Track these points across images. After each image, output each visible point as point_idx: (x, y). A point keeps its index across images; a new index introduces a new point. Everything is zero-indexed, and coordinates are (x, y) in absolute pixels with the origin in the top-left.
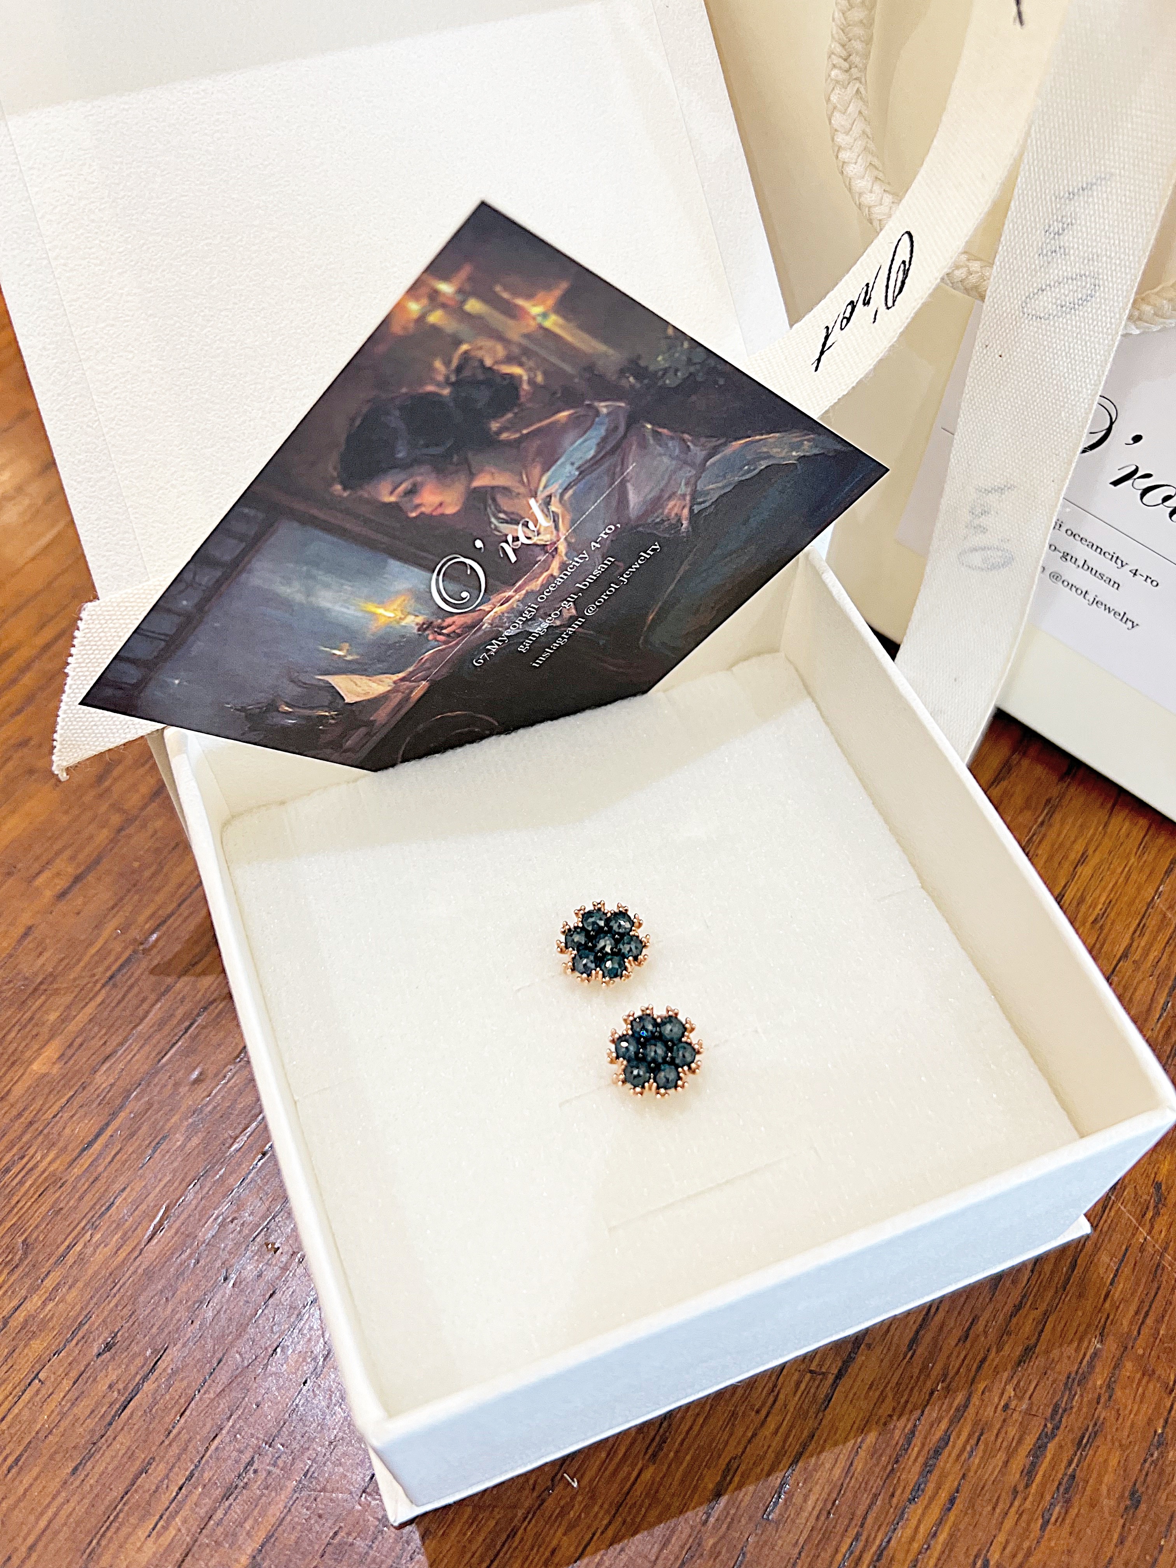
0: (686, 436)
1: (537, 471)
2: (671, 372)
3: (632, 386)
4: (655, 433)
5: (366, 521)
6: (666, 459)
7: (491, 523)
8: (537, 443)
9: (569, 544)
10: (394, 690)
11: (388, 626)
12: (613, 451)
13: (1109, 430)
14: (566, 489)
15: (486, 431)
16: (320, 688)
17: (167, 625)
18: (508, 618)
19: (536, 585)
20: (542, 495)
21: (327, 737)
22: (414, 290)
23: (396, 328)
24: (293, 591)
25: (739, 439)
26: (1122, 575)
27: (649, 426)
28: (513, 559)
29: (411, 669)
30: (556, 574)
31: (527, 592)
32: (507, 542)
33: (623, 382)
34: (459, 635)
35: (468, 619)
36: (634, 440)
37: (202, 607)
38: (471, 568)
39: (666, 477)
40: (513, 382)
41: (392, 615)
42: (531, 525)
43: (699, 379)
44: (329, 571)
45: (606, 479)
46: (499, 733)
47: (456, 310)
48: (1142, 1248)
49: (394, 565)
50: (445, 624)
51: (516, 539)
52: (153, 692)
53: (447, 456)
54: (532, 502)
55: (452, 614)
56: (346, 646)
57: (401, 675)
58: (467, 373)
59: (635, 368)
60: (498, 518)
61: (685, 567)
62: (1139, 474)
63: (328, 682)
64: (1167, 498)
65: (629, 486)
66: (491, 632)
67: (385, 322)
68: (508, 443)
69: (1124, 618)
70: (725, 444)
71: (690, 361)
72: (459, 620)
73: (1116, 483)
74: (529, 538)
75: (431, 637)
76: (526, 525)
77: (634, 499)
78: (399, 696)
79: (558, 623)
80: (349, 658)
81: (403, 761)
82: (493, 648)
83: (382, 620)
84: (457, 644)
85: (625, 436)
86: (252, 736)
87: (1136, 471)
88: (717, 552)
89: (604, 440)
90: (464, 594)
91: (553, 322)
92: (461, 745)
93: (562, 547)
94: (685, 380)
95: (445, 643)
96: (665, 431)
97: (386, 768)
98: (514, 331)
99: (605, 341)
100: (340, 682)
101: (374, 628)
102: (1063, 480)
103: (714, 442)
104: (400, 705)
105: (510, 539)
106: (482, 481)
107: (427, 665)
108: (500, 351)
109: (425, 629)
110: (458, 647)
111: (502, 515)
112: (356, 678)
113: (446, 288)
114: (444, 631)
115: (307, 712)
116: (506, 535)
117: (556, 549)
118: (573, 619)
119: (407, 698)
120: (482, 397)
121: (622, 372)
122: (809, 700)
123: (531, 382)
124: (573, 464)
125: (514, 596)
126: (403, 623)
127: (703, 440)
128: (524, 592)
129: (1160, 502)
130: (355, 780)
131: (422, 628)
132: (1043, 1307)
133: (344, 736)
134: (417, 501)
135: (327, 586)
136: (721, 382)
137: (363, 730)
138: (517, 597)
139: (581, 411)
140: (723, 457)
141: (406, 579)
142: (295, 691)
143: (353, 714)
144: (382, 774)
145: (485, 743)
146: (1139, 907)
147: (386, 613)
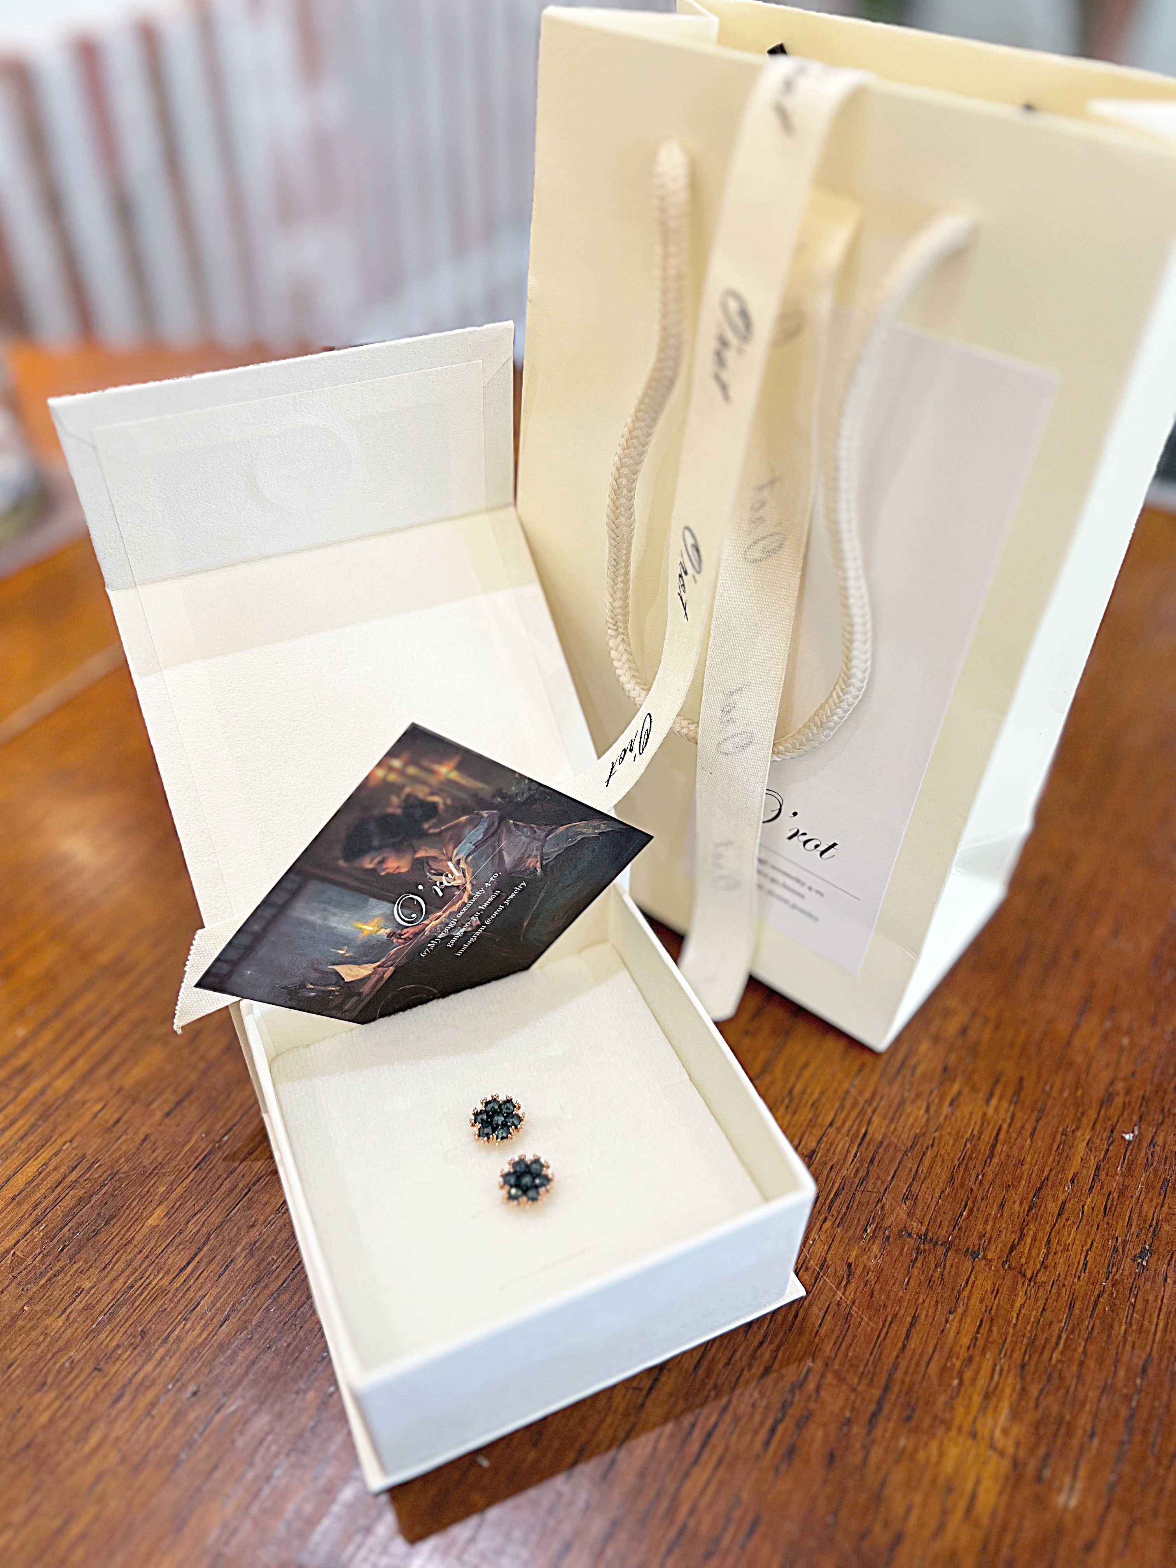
0: (533, 825)
1: (451, 847)
2: (521, 794)
3: (500, 803)
4: (515, 825)
5: (357, 879)
6: (523, 838)
7: (427, 876)
8: (450, 833)
9: (473, 885)
10: (374, 973)
11: (370, 935)
12: (493, 835)
13: (780, 810)
14: (468, 856)
15: (423, 829)
16: (331, 973)
17: (245, 940)
18: (440, 928)
19: (455, 908)
20: (455, 860)
21: (335, 1003)
22: (379, 765)
23: (372, 783)
24: (315, 918)
25: (563, 825)
26: (804, 890)
27: (512, 821)
28: (441, 894)
29: (383, 960)
30: (466, 901)
31: (450, 913)
32: (436, 885)
33: (494, 801)
34: (411, 939)
35: (416, 929)
37: (265, 930)
38: (417, 901)
39: (525, 847)
40: (434, 805)
41: (371, 928)
42: (450, 876)
43: (536, 797)
44: (336, 906)
45: (490, 850)
46: (438, 998)
47: (402, 772)
48: (839, 1304)
49: (372, 901)
50: (403, 933)
51: (441, 883)
52: (236, 979)
53: (401, 843)
54: (449, 863)
55: (407, 927)
56: (346, 948)
57: (378, 964)
58: (410, 801)
59: (499, 793)
60: (431, 873)
61: (542, 894)
62: (800, 833)
63: (334, 970)
64: (817, 846)
65: (504, 852)
66: (430, 936)
67: (366, 780)
68: (435, 835)
69: (810, 915)
70: (556, 828)
71: (530, 789)
72: (411, 930)
73: (790, 838)
74: (449, 883)
75: (395, 941)
76: (447, 876)
77: (507, 859)
78: (377, 977)
79: (470, 929)
80: (347, 955)
81: (380, 1017)
82: (432, 946)
83: (366, 933)
84: (410, 944)
85: (499, 827)
86: (289, 1003)
87: (798, 831)
88: (560, 885)
89: (487, 829)
90: (414, 915)
91: (454, 775)
92: (415, 1006)
93: (469, 887)
94: (528, 798)
95: (403, 943)
96: (520, 823)
97: (370, 1022)
98: (433, 780)
99: (484, 780)
100: (341, 969)
101: (361, 937)
102: (756, 838)
103: (549, 828)
104: (377, 982)
105: (438, 883)
106: (420, 854)
107: (393, 957)
108: (427, 790)
109: (391, 937)
110: (411, 945)
111: (433, 871)
112: (351, 966)
113: (396, 763)
114: (403, 937)
115: (323, 988)
116: (436, 882)
117: (465, 888)
118: (479, 927)
119: (381, 978)
120: (418, 813)
121: (494, 796)
122: (625, 971)
123: (445, 804)
124: (471, 843)
125: (443, 914)
126: (379, 933)
127: (543, 827)
128: (448, 912)
129: (813, 848)
130: (351, 1030)
131: (389, 936)
132: (777, 1342)
133: (344, 1002)
134: (385, 866)
135: (335, 915)
136: (549, 798)
137: (355, 998)
138: (444, 915)
139: (473, 816)
140: (556, 836)
141: (379, 908)
142: (315, 975)
143: (350, 988)
144: (367, 1026)
145: (430, 1004)
146: (841, 1093)
147: (368, 928)
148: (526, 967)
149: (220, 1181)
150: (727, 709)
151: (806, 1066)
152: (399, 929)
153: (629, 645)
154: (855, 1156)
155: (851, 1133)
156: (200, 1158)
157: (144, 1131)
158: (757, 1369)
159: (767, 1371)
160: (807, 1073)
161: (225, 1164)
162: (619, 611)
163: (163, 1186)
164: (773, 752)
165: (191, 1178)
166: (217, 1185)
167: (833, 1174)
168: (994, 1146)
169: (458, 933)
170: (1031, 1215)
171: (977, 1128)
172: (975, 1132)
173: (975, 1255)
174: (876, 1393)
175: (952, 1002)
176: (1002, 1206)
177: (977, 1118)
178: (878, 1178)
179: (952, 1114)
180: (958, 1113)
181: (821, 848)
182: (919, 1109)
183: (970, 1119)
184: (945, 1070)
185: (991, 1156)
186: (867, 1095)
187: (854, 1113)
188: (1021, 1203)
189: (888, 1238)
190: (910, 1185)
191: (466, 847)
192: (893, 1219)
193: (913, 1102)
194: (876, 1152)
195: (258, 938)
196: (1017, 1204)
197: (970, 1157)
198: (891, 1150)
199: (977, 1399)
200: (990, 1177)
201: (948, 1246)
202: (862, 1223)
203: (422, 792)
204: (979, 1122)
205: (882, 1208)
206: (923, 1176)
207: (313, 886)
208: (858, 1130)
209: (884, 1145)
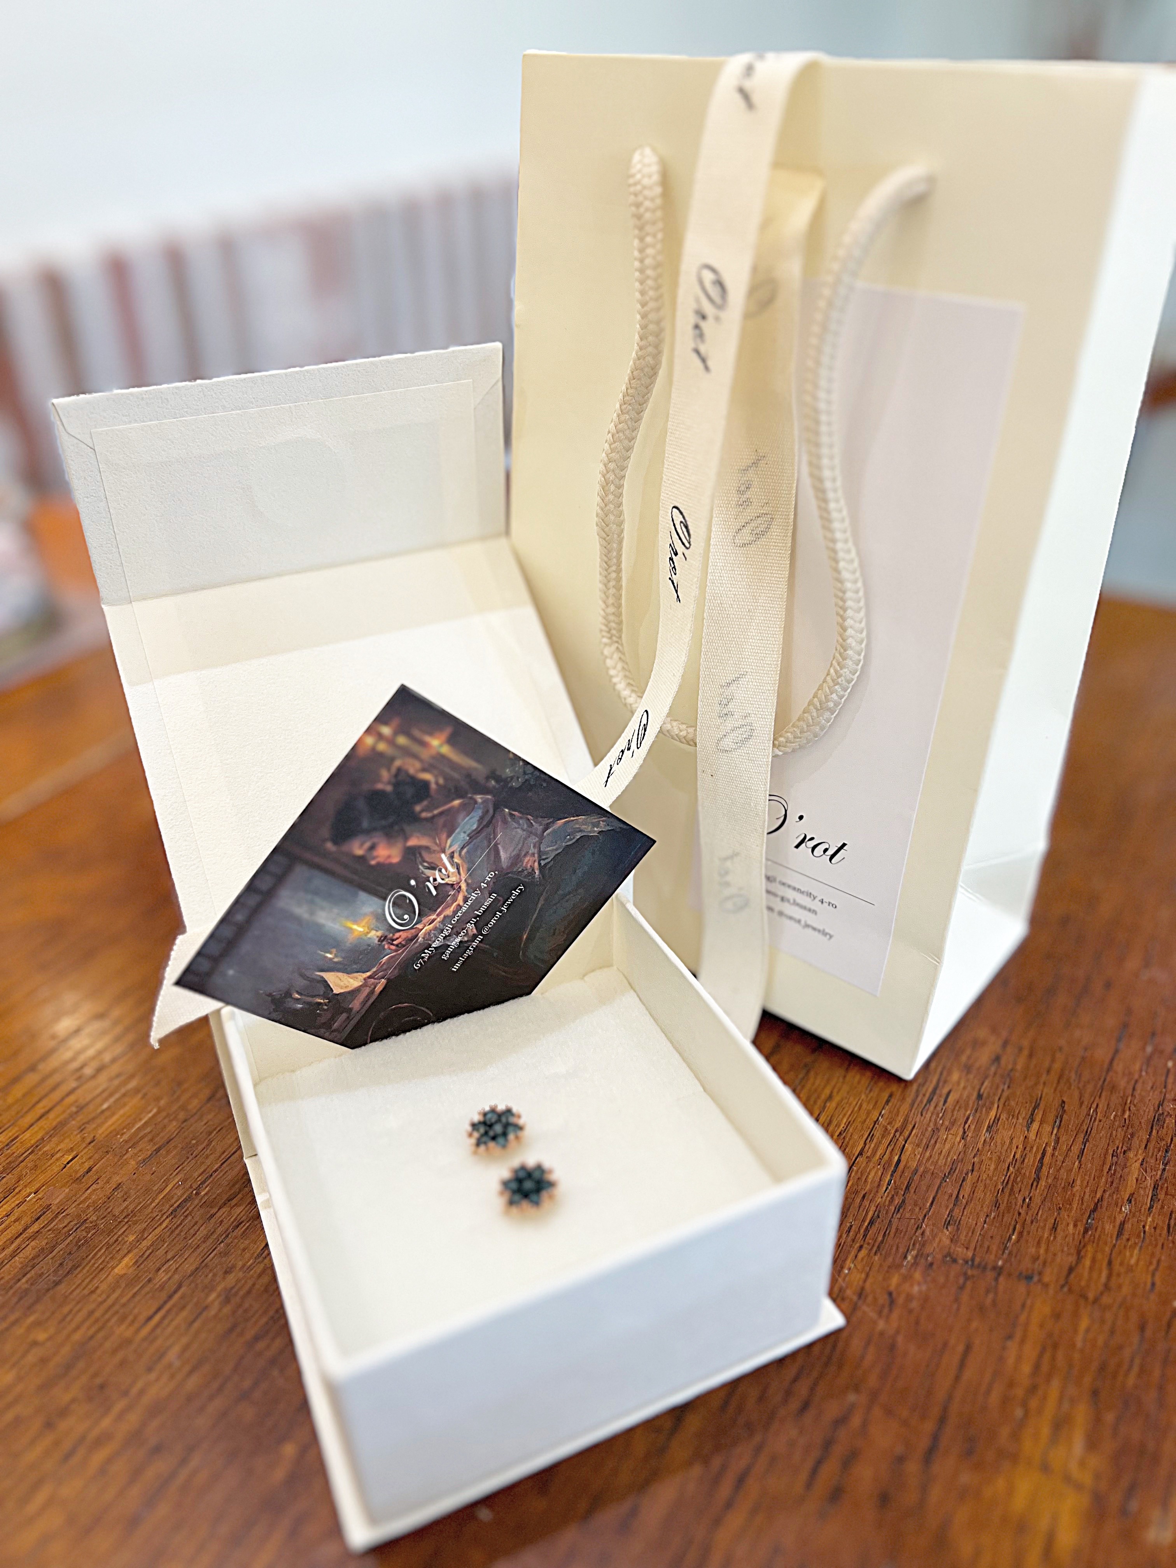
0: (529, 817)
1: (444, 836)
2: (515, 778)
3: (494, 787)
4: (511, 815)
5: (346, 866)
6: (519, 831)
7: (419, 869)
9: (468, 884)
10: (365, 985)
11: (360, 938)
12: (487, 826)
13: (785, 816)
14: (462, 848)
15: (413, 812)
16: (318, 982)
17: (228, 932)
18: (434, 934)
19: (449, 912)
20: (448, 852)
21: (323, 1020)
22: (369, 731)
23: (361, 752)
24: (301, 911)
25: (561, 819)
26: (815, 905)
27: (507, 810)
28: (434, 893)
29: (374, 969)
30: (461, 904)
31: (445, 917)
32: (429, 881)
33: (488, 784)
34: (404, 946)
35: (409, 934)
36: (498, 817)
37: (249, 921)
38: (410, 900)
39: (521, 842)
40: (426, 784)
41: (361, 929)
42: (443, 871)
43: (532, 783)
44: (324, 899)
45: (486, 843)
46: (433, 1022)
47: (391, 742)
48: (881, 1334)
49: (363, 895)
50: (395, 937)
51: (435, 880)
52: (217, 978)
53: (391, 826)
54: (443, 856)
55: (399, 931)
56: (334, 950)
57: (368, 974)
58: (400, 778)
59: (493, 775)
60: (424, 866)
62: (808, 838)
63: (322, 977)
64: (826, 850)
65: (499, 846)
66: (424, 944)
67: (354, 748)
68: (426, 819)
69: (824, 933)
70: (553, 822)
71: (525, 773)
72: (404, 935)
73: (797, 847)
74: (443, 879)
75: (386, 947)
76: (440, 871)
77: (503, 855)
78: (367, 990)
79: (466, 939)
80: (336, 960)
81: (371, 1042)
82: (426, 956)
83: (356, 933)
84: (403, 952)
85: (493, 817)
86: (274, 1015)
87: (805, 837)
88: (560, 892)
89: (481, 818)
90: (406, 917)
91: (445, 750)
92: (407, 1031)
93: (464, 886)
94: (524, 783)
95: (396, 951)
96: (516, 813)
97: (360, 1046)
98: (425, 754)
99: (477, 760)
100: (330, 977)
101: (351, 939)
102: (762, 845)
103: (546, 821)
104: (368, 997)
105: (431, 879)
106: (413, 842)
107: (385, 967)
108: (418, 765)
109: (383, 940)
110: (403, 954)
111: (426, 864)
112: (340, 974)
113: (386, 730)
114: (395, 942)
115: (309, 999)
116: (429, 877)
117: (460, 887)
118: (475, 937)
119: (372, 992)
120: (410, 792)
121: (488, 778)
122: (632, 992)
123: (437, 783)
124: (465, 832)
126: (369, 936)
127: (540, 819)
128: (442, 916)
129: (823, 853)
130: (340, 1055)
132: (815, 1376)
133: (333, 1019)
134: (375, 853)
135: (322, 909)
136: (545, 785)
137: (344, 1016)
138: (438, 919)
139: (466, 801)
140: (554, 831)
141: (368, 904)
142: (301, 983)
143: (338, 1002)
144: (357, 1050)
145: (425, 1028)
146: (869, 1123)
147: (359, 929)
148: (527, 990)
149: (196, 1228)
150: (725, 701)
151: (830, 1098)
152: (391, 933)
153: (624, 654)
154: (889, 1184)
155: (883, 1163)
156: (176, 1205)
157: (116, 1179)
158: (794, 1405)
159: (805, 1406)
160: (831, 1105)
161: (202, 1211)
162: (612, 618)
163: (133, 1234)
164: (774, 745)
165: (164, 1225)
166: (192, 1232)
167: (866, 1203)
168: (1039, 1169)
169: (455, 942)
170: (1087, 1237)
171: (1019, 1151)
172: (1018, 1156)
173: (1029, 1278)
174: (929, 1426)
175: (982, 1033)
176: (1054, 1228)
177: (1019, 1141)
178: (916, 1205)
179: (992, 1138)
180: (998, 1138)
181: (830, 852)
182: (956, 1135)
183: (1011, 1143)
184: (980, 1096)
185: (1038, 1179)
186: (898, 1125)
187: (886, 1142)
188: (1075, 1226)
189: (931, 1264)
190: (951, 1211)
191: (461, 836)
192: (935, 1245)
193: (948, 1129)
194: (911, 1180)
195: (241, 930)
196: (1071, 1226)
197: (1015, 1181)
198: (928, 1176)
199: (1046, 1431)
200: (1037, 1200)
201: (999, 1271)
202: (901, 1250)
203: (412, 767)
204: (1021, 1146)
205: (923, 1234)
206: (964, 1201)
207: (300, 872)
208: (890, 1159)
209: (919, 1173)
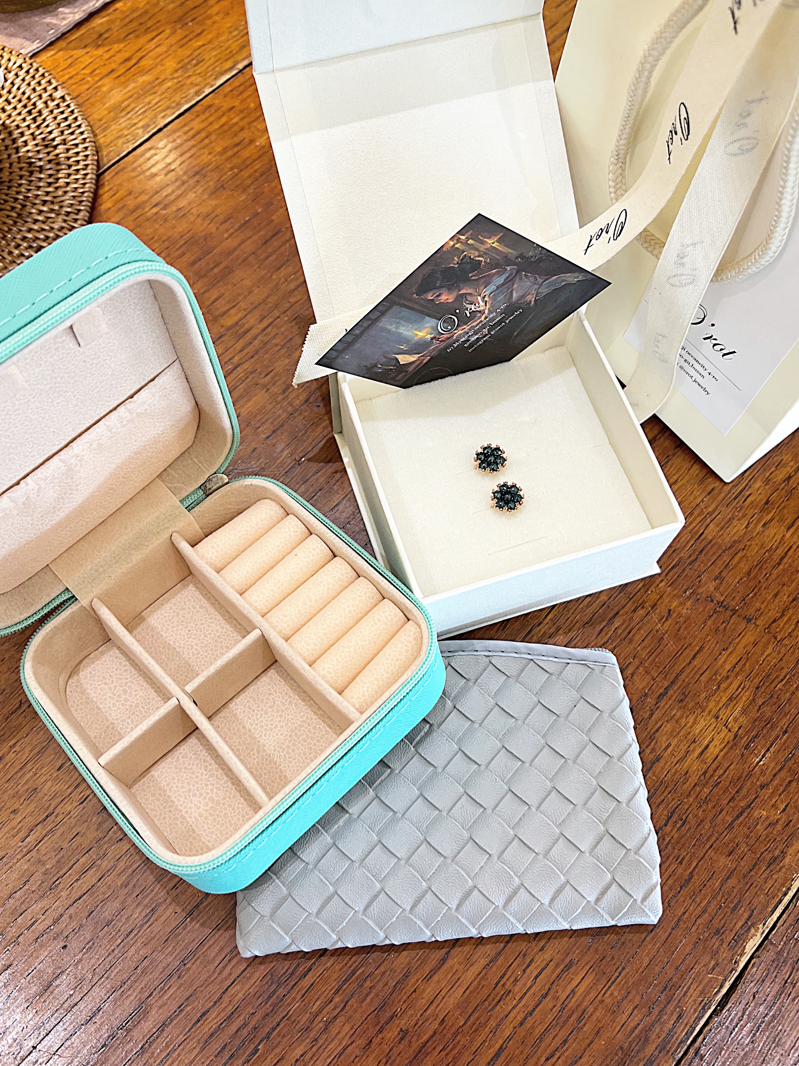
6: (528, 283)
8: (483, 280)
11: (421, 338)
12: (510, 281)
17: (349, 339)
19: (475, 324)
20: (482, 295)
21: (391, 376)
22: (452, 238)
23: (444, 249)
24: (392, 328)
28: (468, 315)
35: (448, 336)
36: (518, 277)
37: (362, 333)
44: (405, 321)
46: (451, 375)
47: (465, 243)
49: (427, 317)
52: (340, 361)
53: (453, 285)
54: (479, 298)
56: (405, 345)
59: (521, 256)
61: (531, 317)
67: (441, 248)
68: (474, 280)
72: (445, 336)
77: (515, 295)
78: (419, 362)
83: (419, 336)
86: (367, 376)
88: (544, 312)
89: (507, 278)
91: (495, 245)
92: (437, 379)
93: (486, 311)
97: (408, 387)
98: (482, 248)
99: (514, 249)
101: (416, 339)
104: (418, 365)
110: (443, 345)
112: (406, 356)
113: (462, 238)
121: (517, 258)
122: (574, 366)
125: (467, 328)
126: (426, 337)
131: (432, 339)
133: (396, 376)
135: (404, 326)
141: (430, 322)
142: (384, 360)
143: (402, 368)
144: (407, 390)
147: (421, 334)
169: (473, 339)
191: (492, 287)
207: (395, 309)
